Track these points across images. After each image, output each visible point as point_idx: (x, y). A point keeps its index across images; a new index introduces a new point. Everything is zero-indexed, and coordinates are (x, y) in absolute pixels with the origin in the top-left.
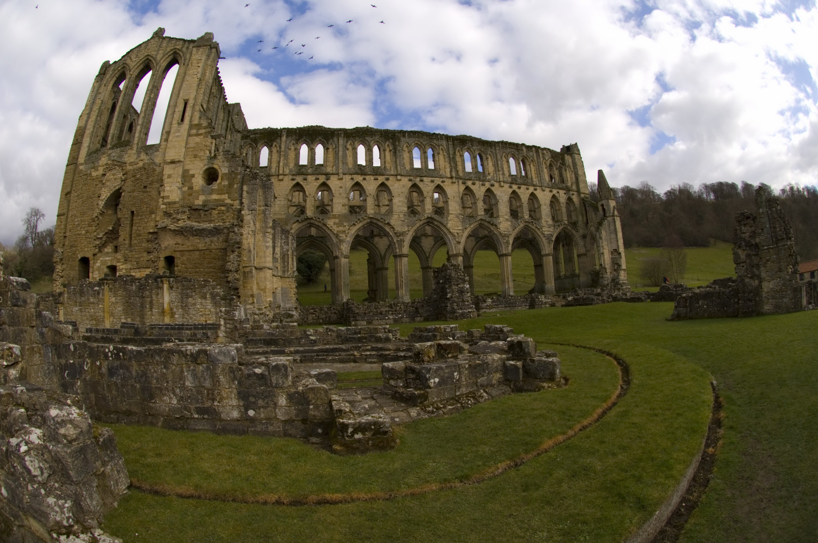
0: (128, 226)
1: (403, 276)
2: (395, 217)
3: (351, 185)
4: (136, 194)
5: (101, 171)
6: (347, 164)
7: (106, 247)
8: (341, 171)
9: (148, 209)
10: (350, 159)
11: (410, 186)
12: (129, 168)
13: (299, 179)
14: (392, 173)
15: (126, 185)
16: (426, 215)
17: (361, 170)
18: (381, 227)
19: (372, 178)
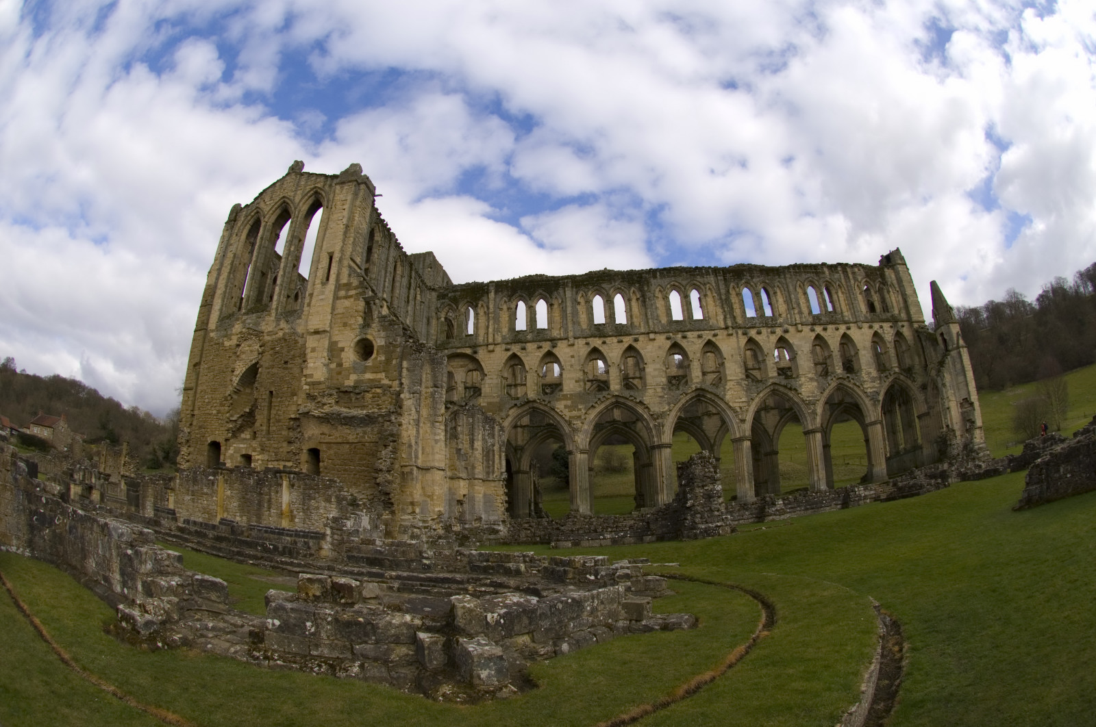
0: (266, 408)
1: (664, 474)
2: (650, 392)
3: (586, 352)
4: (275, 370)
5: (234, 341)
6: (579, 324)
7: (243, 432)
8: (571, 334)
9: (290, 390)
10: (583, 317)
11: (668, 346)
12: (267, 338)
13: (515, 349)
14: (643, 331)
15: (264, 359)
16: (693, 386)
17: (599, 331)
18: (630, 407)
19: (615, 340)
